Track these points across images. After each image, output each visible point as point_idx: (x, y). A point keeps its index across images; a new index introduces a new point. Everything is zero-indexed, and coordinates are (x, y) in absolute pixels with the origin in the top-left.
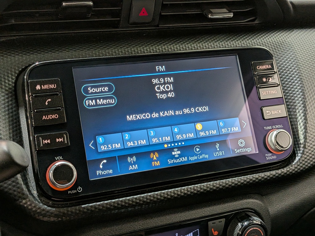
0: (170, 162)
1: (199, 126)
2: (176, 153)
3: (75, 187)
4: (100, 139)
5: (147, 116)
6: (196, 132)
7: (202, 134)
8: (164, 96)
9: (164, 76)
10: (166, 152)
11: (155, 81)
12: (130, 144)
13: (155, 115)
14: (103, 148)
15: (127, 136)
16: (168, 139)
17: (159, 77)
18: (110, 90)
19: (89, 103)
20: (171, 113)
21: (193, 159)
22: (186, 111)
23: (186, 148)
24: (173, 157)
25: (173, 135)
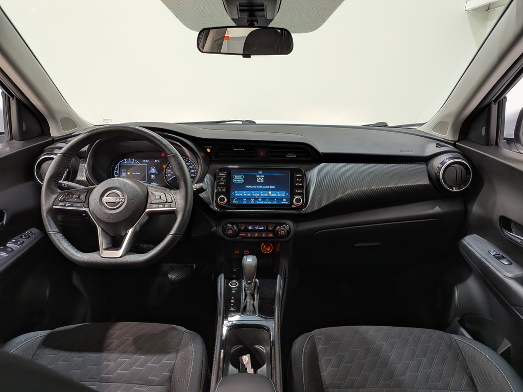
0: (257, 202)
1: (270, 192)
2: (260, 200)
3: (225, 204)
4: (236, 192)
5: (253, 187)
6: (269, 194)
7: (270, 195)
8: (260, 181)
9: (261, 175)
10: (256, 199)
11: (257, 176)
12: (245, 195)
13: (255, 187)
14: (237, 195)
15: (245, 192)
16: (258, 195)
17: (259, 175)
18: (242, 177)
19: (234, 181)
20: (261, 187)
21: (265, 203)
22: (266, 187)
23: (264, 199)
24: (259, 201)
25: (260, 194)
